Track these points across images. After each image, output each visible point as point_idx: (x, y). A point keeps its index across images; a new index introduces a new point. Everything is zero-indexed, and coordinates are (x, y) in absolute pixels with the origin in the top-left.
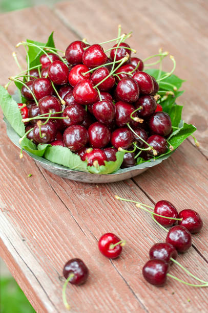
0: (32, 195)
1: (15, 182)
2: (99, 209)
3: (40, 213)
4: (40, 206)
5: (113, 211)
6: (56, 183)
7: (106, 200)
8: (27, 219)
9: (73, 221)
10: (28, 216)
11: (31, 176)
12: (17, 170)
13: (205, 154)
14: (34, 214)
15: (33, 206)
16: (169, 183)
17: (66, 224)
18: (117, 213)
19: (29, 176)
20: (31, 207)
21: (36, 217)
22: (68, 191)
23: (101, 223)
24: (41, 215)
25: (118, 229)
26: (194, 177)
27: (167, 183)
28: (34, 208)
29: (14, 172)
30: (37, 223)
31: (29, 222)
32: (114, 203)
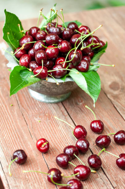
0: (10, 116)
1: (3, 108)
2: (44, 127)
3: (11, 125)
4: (12, 122)
5: (52, 128)
6: (25, 110)
7: (50, 122)
8: (3, 128)
9: (28, 131)
10: (4, 126)
11: (12, 106)
12: (5, 102)
13: (113, 103)
14: (8, 125)
15: (8, 121)
16: (88, 117)
17: (23, 132)
18: (54, 130)
19: (11, 105)
20: (7, 121)
21: (8, 127)
22: (30, 115)
23: (43, 134)
24: (11, 126)
25: (52, 138)
26: (103, 115)
27: (87, 117)
28: (9, 122)
29: (4, 103)
30: (8, 130)
31: (4, 129)
32: (54, 124)
